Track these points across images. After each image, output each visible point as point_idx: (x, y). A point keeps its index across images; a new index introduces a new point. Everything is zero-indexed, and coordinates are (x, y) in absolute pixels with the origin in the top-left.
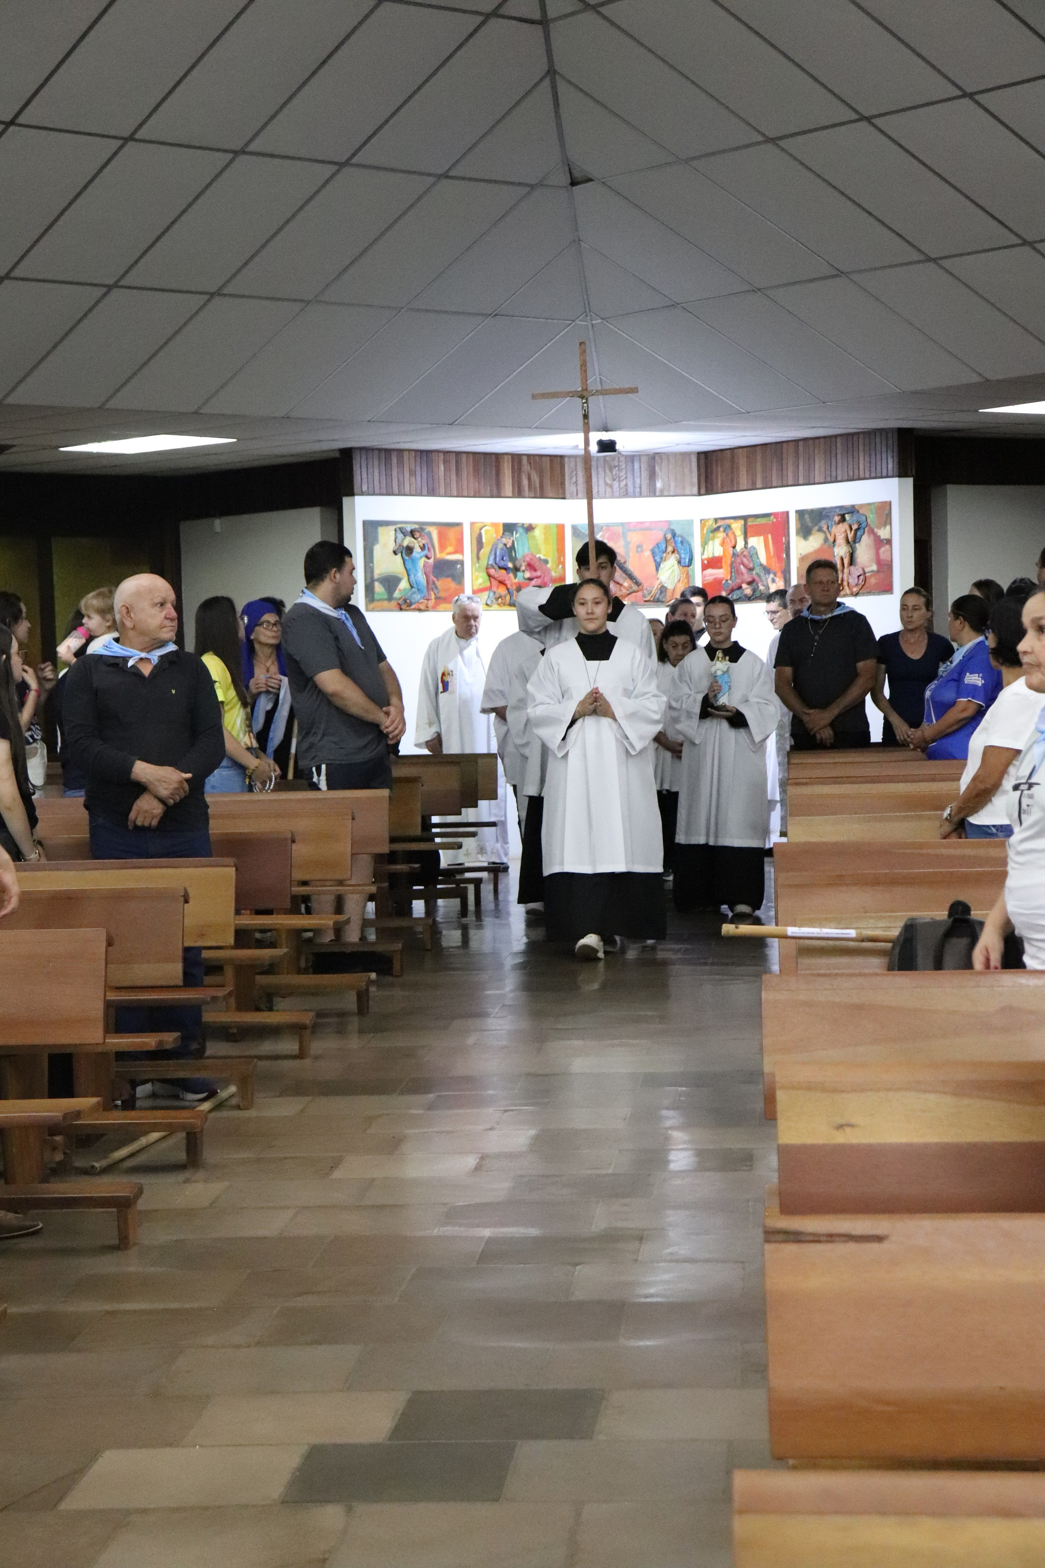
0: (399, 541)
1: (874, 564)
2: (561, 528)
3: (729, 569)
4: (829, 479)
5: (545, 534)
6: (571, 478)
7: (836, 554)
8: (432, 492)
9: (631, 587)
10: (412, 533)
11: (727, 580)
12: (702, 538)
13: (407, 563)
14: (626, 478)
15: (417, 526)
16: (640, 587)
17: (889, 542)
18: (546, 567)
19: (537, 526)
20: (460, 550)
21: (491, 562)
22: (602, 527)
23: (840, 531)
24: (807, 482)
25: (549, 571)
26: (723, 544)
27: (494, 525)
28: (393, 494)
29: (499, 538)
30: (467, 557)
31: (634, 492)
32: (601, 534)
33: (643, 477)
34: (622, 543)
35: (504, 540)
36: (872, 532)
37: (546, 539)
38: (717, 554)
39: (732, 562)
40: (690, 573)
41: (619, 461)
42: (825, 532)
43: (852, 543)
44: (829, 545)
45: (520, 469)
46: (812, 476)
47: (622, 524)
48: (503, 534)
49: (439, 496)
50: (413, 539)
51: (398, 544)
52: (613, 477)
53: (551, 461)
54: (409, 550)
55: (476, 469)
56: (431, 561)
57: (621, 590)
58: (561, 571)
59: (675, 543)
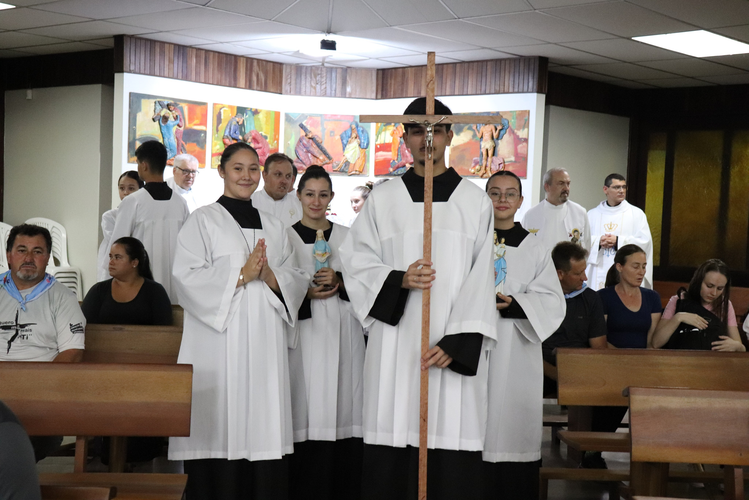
0: (157, 111)
1: (512, 156)
2: (277, 115)
3: (397, 152)
4: (479, 92)
5: (266, 117)
6: (287, 80)
7: (482, 147)
8: (186, 77)
9: (325, 160)
10: (168, 106)
11: (394, 160)
12: (376, 129)
13: (162, 128)
14: (326, 83)
15: (172, 102)
16: (331, 161)
17: (526, 140)
18: (266, 141)
19: (261, 111)
20: (204, 122)
21: (227, 133)
22: (307, 117)
23: (487, 130)
24: (462, 94)
25: (268, 145)
26: (393, 134)
27: (231, 107)
28: (154, 75)
29: (233, 117)
30: (209, 128)
31: (331, 93)
32: (305, 121)
33: (337, 84)
34: (320, 128)
35: (237, 119)
36: (513, 132)
37: (267, 121)
38: (387, 141)
39: (399, 148)
40: (367, 153)
41: (321, 70)
42: (474, 130)
43: (495, 139)
44: (476, 140)
45: (251, 70)
46: (465, 90)
47: (321, 115)
48: (236, 115)
49: (191, 80)
50: (168, 111)
51: (156, 114)
52: (316, 82)
53: (274, 66)
54: (165, 119)
55: (220, 65)
56: (182, 129)
57: (317, 162)
58: (276, 145)
59: (358, 131)
